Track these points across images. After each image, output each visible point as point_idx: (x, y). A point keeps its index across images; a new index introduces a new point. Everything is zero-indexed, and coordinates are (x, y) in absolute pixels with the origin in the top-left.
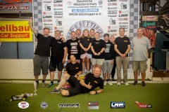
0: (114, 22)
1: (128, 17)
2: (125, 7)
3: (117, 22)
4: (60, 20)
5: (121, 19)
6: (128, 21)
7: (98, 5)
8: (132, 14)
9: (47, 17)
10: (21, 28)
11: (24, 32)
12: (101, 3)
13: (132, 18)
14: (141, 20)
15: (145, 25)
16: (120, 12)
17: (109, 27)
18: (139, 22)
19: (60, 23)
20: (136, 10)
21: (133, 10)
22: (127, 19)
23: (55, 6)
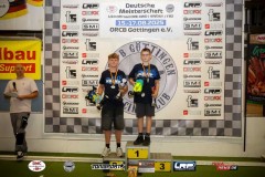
0: (195, 45)
1: (223, 36)
2: (216, 16)
3: (202, 45)
4: (93, 40)
5: (209, 41)
6: (223, 44)
7: (165, 13)
8: (229, 31)
9: (69, 34)
10: (21, 54)
11: (26, 61)
12: (170, 8)
13: (231, 39)
14: (247, 42)
15: (256, 51)
16: (207, 26)
17: (186, 55)
18: (243, 45)
19: (93, 46)
20: (238, 23)
21: (231, 24)
22: (220, 40)
23: (85, 13)
